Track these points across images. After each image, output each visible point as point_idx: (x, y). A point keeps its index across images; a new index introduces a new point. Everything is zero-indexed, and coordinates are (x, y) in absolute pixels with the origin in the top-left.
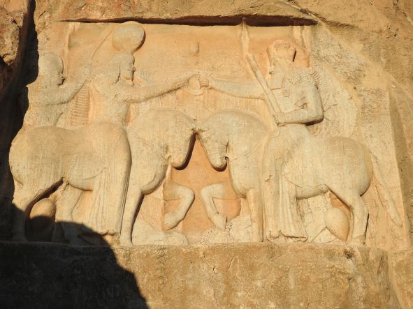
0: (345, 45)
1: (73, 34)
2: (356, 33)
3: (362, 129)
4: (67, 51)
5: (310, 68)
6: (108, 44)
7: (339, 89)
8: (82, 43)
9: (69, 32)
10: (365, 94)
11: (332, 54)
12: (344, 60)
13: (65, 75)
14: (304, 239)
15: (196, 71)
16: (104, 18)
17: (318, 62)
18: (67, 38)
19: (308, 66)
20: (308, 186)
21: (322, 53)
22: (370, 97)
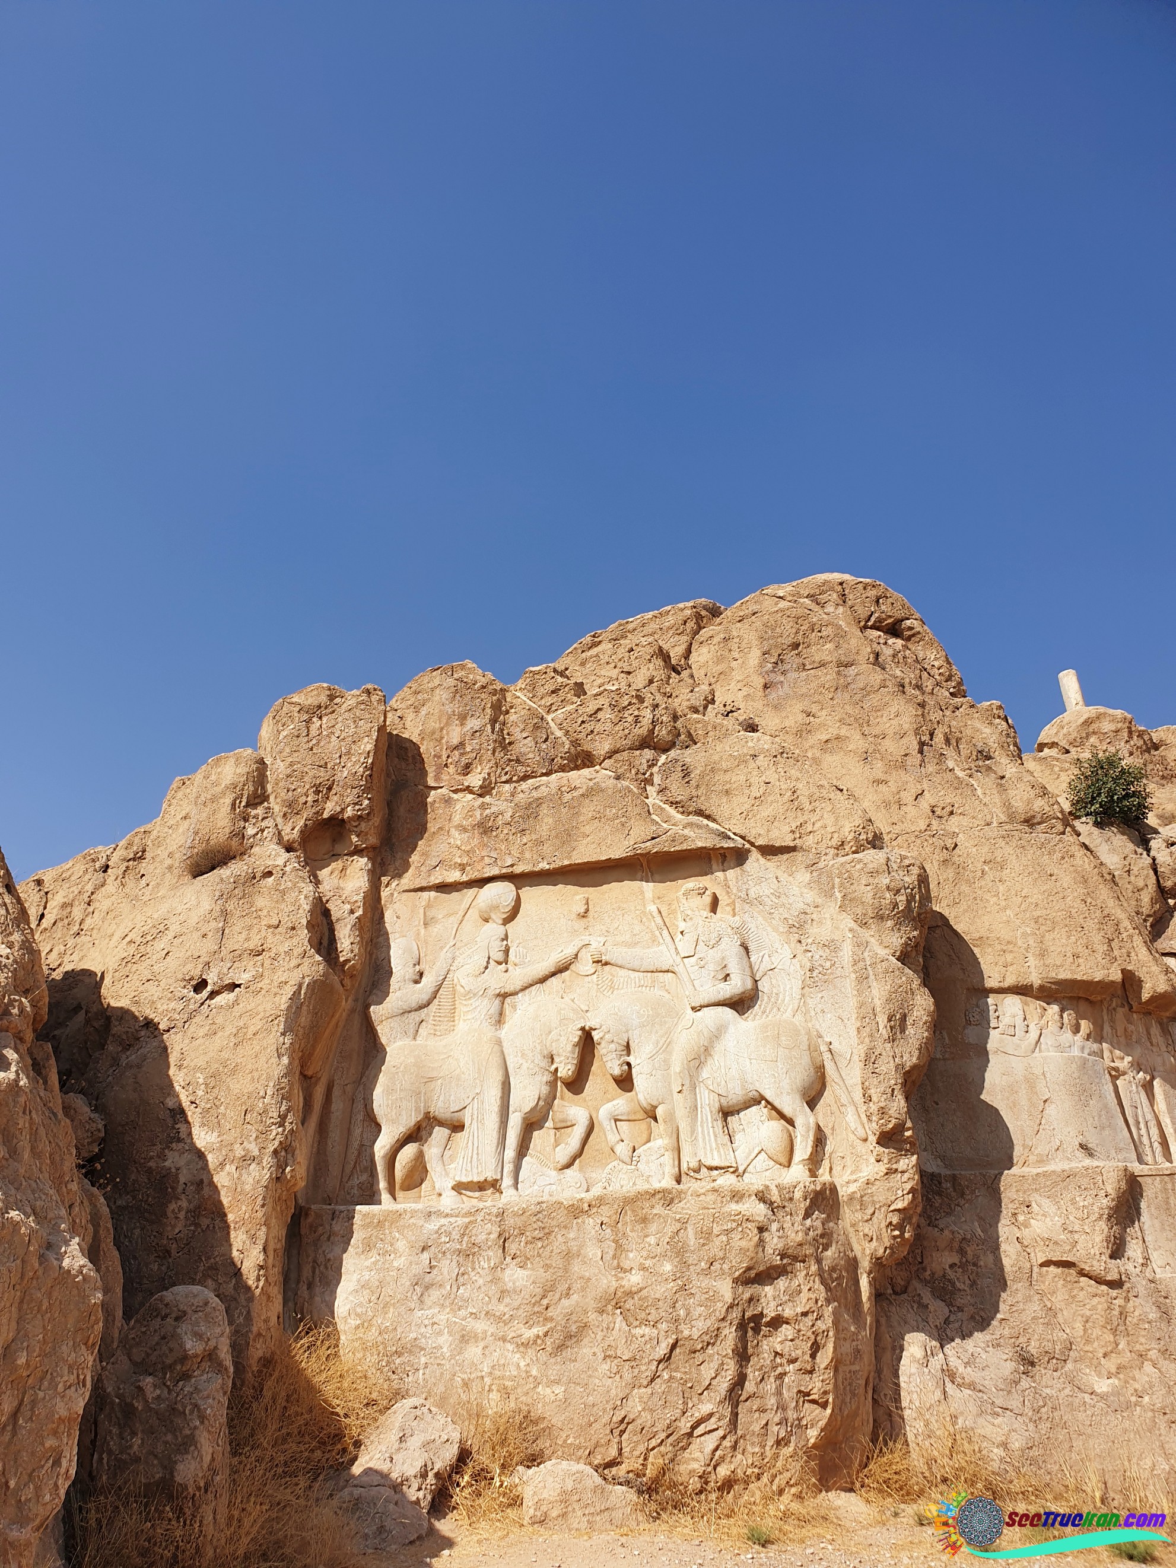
0: (783, 877)
1: (429, 906)
2: (798, 856)
3: (810, 1001)
4: (423, 931)
5: (737, 918)
6: (473, 914)
7: (777, 945)
8: (440, 916)
9: (423, 903)
10: (813, 948)
11: (767, 892)
12: (783, 899)
13: (422, 967)
14: (732, 1170)
15: (586, 939)
16: (465, 878)
17: (747, 907)
18: (422, 911)
19: (734, 915)
20: (735, 1094)
21: (752, 894)
22: (821, 953)
